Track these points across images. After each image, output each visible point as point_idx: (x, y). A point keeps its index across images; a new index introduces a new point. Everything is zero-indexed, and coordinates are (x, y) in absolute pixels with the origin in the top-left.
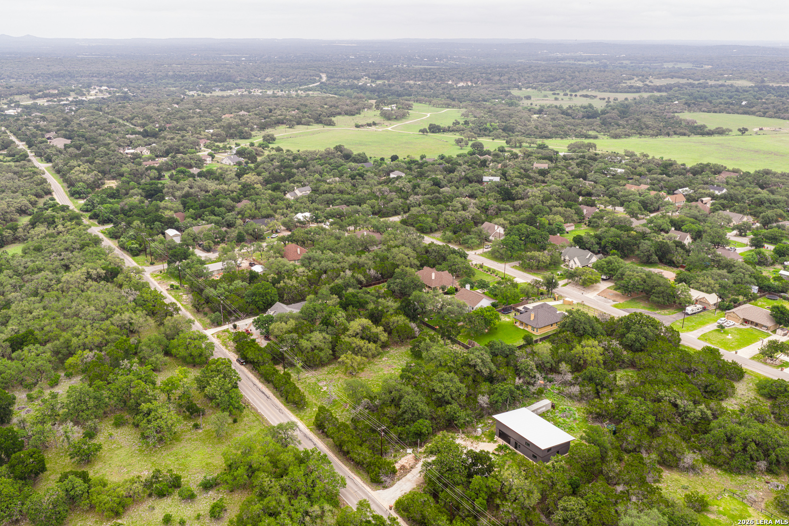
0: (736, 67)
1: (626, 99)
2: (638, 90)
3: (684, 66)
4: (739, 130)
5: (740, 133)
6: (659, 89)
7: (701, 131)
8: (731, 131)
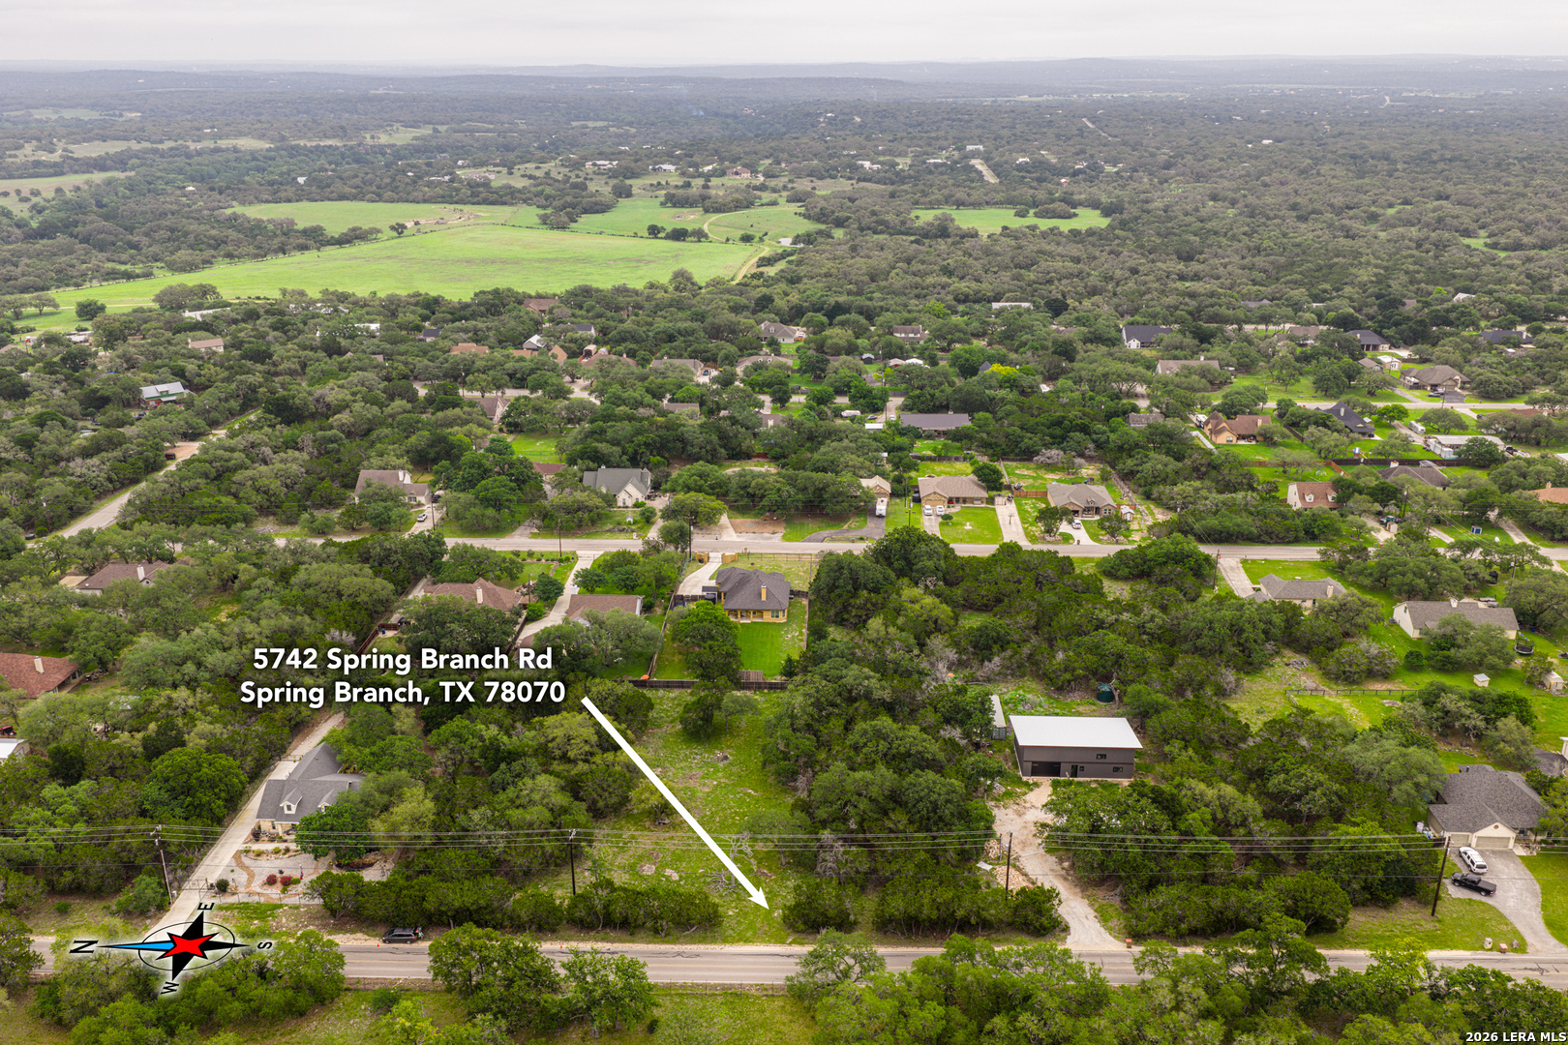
0: (189, 113)
1: (59, 190)
2: (57, 170)
3: (85, 115)
4: (393, 228)
5: (395, 234)
6: (99, 165)
7: (315, 238)
8: (379, 231)
